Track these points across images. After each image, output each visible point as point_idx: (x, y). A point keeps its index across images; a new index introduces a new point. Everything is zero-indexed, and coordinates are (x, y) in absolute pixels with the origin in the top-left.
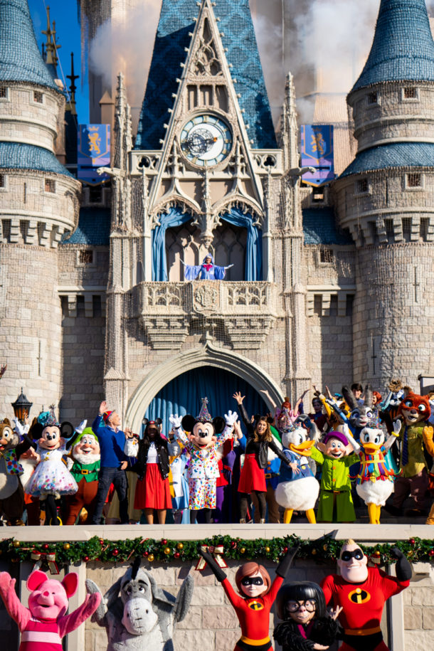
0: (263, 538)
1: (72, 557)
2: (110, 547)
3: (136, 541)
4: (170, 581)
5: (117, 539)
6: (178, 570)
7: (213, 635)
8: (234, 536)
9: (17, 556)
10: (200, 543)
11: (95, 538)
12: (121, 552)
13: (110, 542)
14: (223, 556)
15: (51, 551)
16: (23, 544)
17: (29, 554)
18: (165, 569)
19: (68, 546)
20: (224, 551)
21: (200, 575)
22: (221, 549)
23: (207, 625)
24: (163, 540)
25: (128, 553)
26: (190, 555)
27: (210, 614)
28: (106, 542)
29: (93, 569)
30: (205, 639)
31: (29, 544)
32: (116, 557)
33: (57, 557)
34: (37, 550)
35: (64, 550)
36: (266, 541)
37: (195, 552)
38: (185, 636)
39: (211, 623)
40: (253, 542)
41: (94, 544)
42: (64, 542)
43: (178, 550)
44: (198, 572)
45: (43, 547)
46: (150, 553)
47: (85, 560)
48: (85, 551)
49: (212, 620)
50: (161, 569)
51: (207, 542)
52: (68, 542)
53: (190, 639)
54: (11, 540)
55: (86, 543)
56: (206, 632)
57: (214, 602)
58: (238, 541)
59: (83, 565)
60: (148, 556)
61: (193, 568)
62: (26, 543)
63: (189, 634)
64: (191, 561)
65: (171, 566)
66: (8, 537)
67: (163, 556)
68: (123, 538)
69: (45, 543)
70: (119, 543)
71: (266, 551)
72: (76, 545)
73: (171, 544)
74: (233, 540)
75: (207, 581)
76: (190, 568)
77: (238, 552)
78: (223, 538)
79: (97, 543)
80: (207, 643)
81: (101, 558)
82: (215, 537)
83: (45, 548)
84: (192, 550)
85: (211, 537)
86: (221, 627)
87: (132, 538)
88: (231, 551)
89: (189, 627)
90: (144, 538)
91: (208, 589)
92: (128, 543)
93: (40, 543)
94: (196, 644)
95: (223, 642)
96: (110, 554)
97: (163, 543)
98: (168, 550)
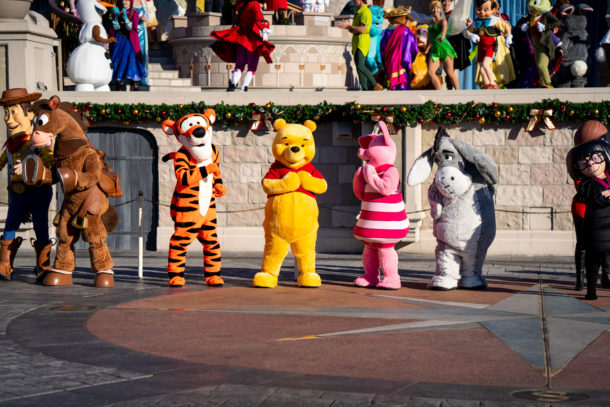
0: (592, 101)
1: (409, 120)
2: (443, 111)
3: (469, 104)
4: (500, 140)
5: (450, 103)
6: (508, 131)
7: (541, 189)
8: (563, 99)
9: (358, 118)
10: (529, 107)
11: (430, 102)
12: (453, 114)
13: (444, 106)
14: (552, 118)
15: (389, 113)
16: (364, 107)
17: (369, 116)
18: (496, 130)
19: (405, 109)
20: (553, 113)
21: (530, 137)
22: (550, 112)
23: (535, 180)
24: (494, 104)
25: (460, 116)
26: (519, 118)
27: (539, 171)
28: (439, 106)
29: (428, 130)
30: (534, 194)
31: (370, 107)
32: (449, 119)
33: (395, 119)
34: (377, 113)
35: (401, 112)
36: (595, 105)
37: (525, 115)
38: (515, 191)
39: (540, 179)
40: (582, 105)
41: (429, 108)
42: (401, 106)
43: (508, 113)
44: (527, 134)
45: (382, 110)
46: (481, 116)
47: (420, 122)
48: (420, 114)
49: (541, 177)
50: (492, 131)
51: (537, 106)
52: (405, 106)
53: (519, 193)
54: (353, 103)
55: (422, 107)
56: (535, 187)
57: (542, 161)
58: (568, 105)
59: (419, 127)
60: (479, 118)
61: (523, 129)
62: (367, 106)
63: (518, 189)
64: (521, 123)
65: (501, 128)
66: (350, 100)
67: (494, 118)
68: (456, 102)
69: (383, 106)
70: (452, 107)
71: (594, 113)
72: (412, 109)
73: (502, 108)
74: (562, 104)
75: (536, 141)
76: (519, 130)
77: (567, 114)
78: (552, 102)
79: (431, 106)
80: (536, 197)
81: (435, 120)
82: (545, 101)
83: (383, 111)
84: (522, 113)
85: (540, 101)
86: (549, 183)
87: (464, 102)
88: (560, 114)
89: (519, 183)
90: (476, 102)
91: (538, 149)
92: (461, 106)
93: (379, 106)
94: (525, 197)
95: (551, 197)
96: (444, 117)
97: (493, 107)
98: (499, 113)
